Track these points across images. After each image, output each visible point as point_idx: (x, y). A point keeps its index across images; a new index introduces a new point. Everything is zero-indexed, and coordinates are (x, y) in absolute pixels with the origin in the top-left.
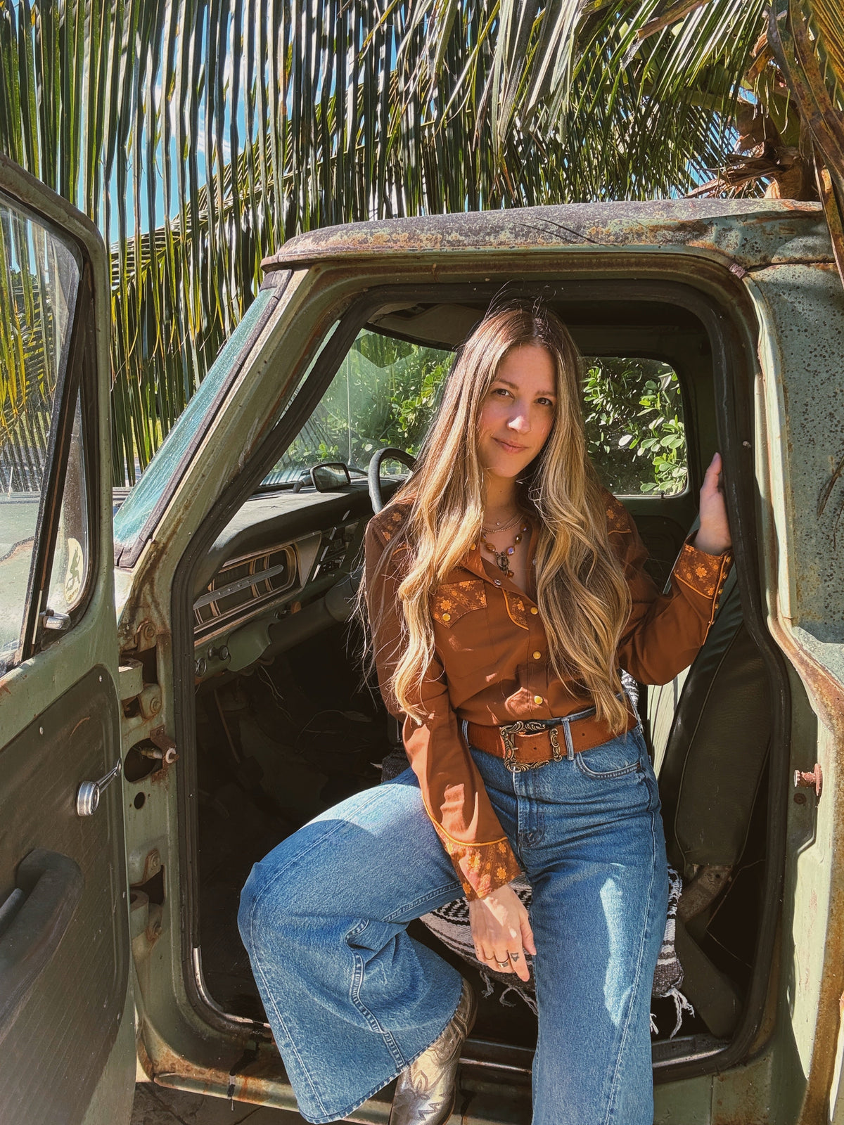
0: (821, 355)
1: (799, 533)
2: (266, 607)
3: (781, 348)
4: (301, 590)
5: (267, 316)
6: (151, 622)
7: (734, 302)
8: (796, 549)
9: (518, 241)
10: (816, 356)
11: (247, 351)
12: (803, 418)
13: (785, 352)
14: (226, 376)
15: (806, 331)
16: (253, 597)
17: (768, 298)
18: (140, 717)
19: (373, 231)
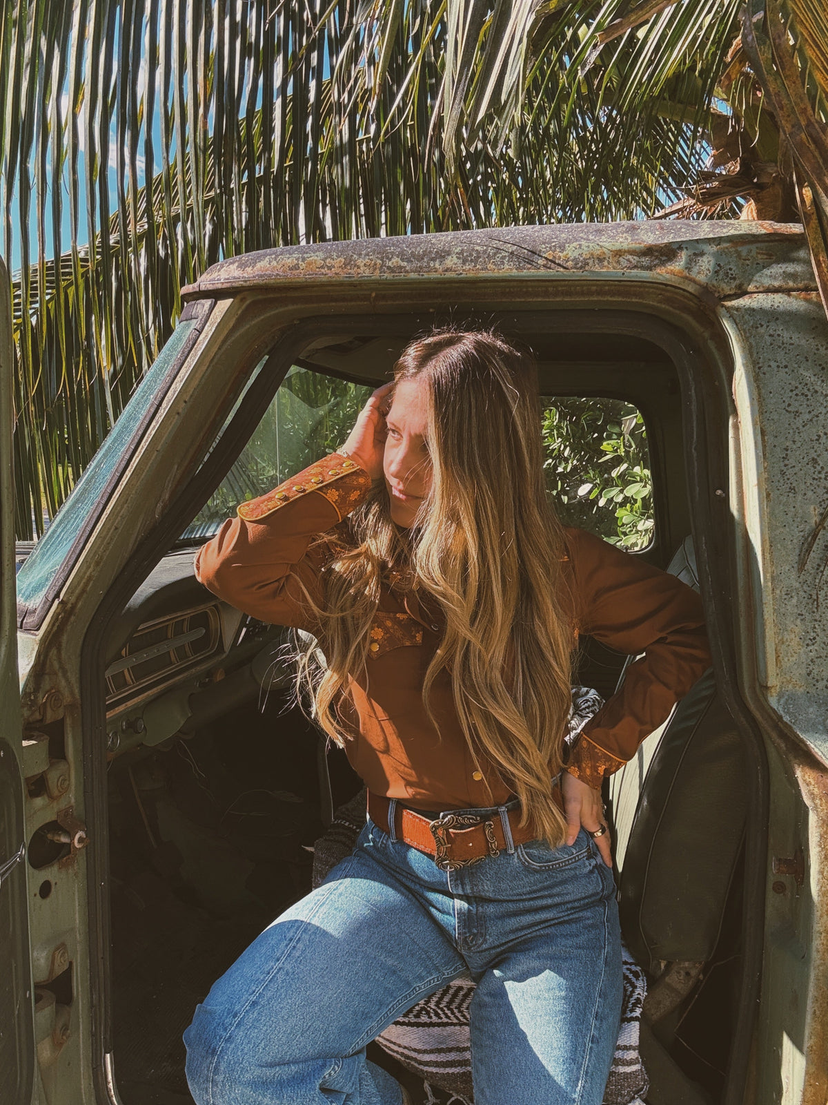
0: (803, 394)
1: (778, 592)
2: (185, 674)
3: (758, 387)
4: (224, 656)
5: (187, 350)
6: (58, 691)
7: (706, 335)
8: (775, 610)
9: (467, 267)
10: (797, 395)
11: (165, 390)
12: (782, 464)
13: (763, 391)
14: (141, 417)
15: (786, 367)
16: (171, 663)
17: (744, 330)
18: (46, 797)
19: (305, 256)
